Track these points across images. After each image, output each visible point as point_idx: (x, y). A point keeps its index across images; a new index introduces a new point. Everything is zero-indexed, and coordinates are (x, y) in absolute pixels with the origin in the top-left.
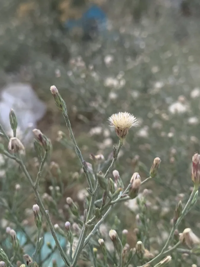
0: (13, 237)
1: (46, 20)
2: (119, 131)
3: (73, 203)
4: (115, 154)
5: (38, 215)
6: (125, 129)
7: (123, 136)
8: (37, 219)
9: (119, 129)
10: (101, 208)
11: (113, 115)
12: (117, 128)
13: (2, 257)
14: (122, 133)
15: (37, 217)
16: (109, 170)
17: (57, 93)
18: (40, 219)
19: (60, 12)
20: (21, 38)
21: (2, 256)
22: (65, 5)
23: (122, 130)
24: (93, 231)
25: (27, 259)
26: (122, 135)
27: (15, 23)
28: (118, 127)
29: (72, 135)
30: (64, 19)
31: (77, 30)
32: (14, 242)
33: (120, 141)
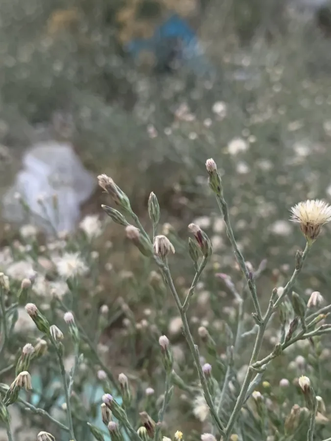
0: (124, 384)
1: (98, 39)
2: (308, 229)
3: (209, 336)
4: (300, 263)
5: (167, 353)
6: (318, 226)
7: (314, 236)
8: (166, 358)
9: (309, 225)
10: (284, 343)
11: (300, 204)
12: (306, 224)
13: (119, 414)
14: (312, 232)
15: (166, 355)
16: (288, 287)
17: (215, 170)
18: (170, 358)
19: (120, 26)
20: (58, 67)
21: (119, 412)
22: (126, 15)
23: (312, 228)
24: (257, 379)
25: (145, 419)
26: (312, 235)
27: (46, 44)
28: (308, 223)
29: (230, 233)
30: (125, 37)
31: (147, 56)
32: (125, 393)
33: (307, 243)
